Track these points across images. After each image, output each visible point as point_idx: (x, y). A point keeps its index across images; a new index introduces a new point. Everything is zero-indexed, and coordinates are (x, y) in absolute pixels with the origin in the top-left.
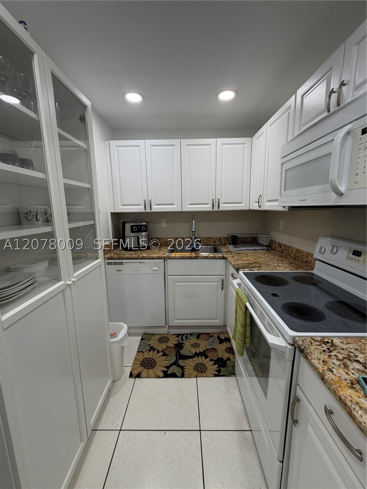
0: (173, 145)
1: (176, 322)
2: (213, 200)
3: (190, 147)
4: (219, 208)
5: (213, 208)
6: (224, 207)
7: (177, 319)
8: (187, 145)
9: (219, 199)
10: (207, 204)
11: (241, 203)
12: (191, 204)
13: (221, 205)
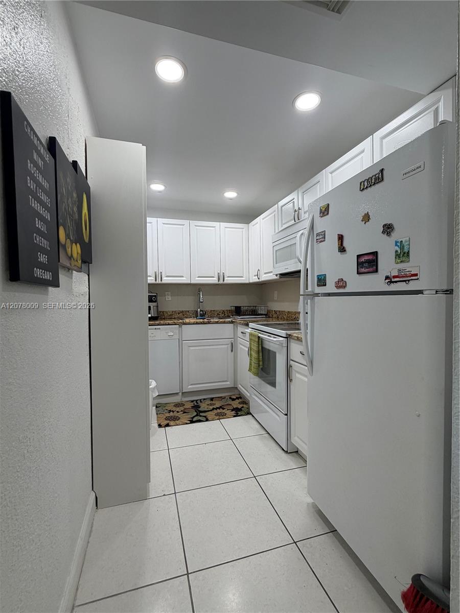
0: (184, 225)
1: (191, 388)
2: (219, 274)
3: (198, 227)
4: (224, 281)
5: (219, 281)
6: (228, 280)
7: (191, 385)
8: (196, 226)
9: (223, 273)
10: (213, 277)
11: (242, 277)
12: (198, 277)
13: (226, 279)
